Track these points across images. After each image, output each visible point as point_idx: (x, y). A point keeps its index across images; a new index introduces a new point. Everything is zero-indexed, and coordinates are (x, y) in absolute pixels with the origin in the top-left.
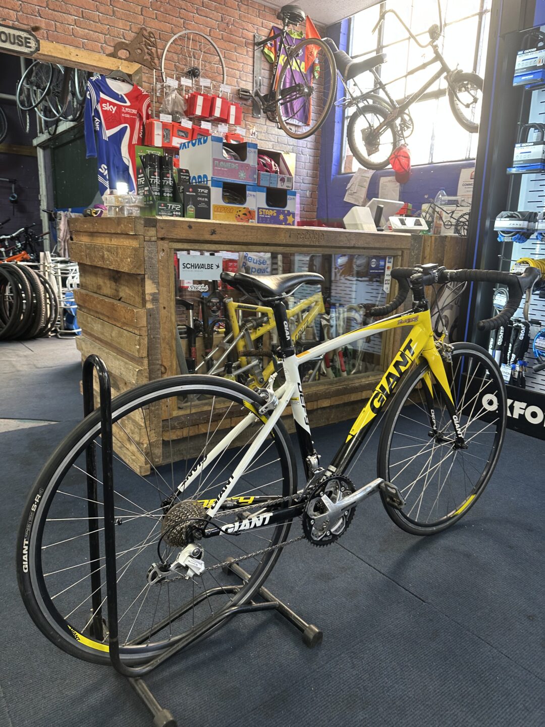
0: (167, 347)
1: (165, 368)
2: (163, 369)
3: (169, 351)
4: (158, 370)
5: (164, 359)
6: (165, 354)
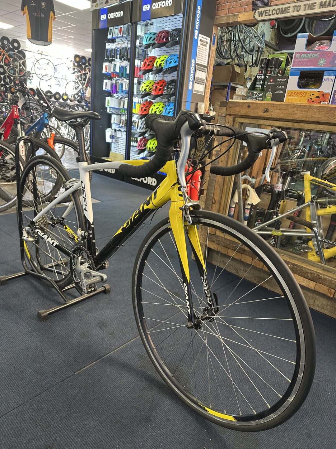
0: (219, 187)
1: (215, 201)
3: (219, 191)
4: (211, 200)
5: (215, 195)
6: (216, 191)
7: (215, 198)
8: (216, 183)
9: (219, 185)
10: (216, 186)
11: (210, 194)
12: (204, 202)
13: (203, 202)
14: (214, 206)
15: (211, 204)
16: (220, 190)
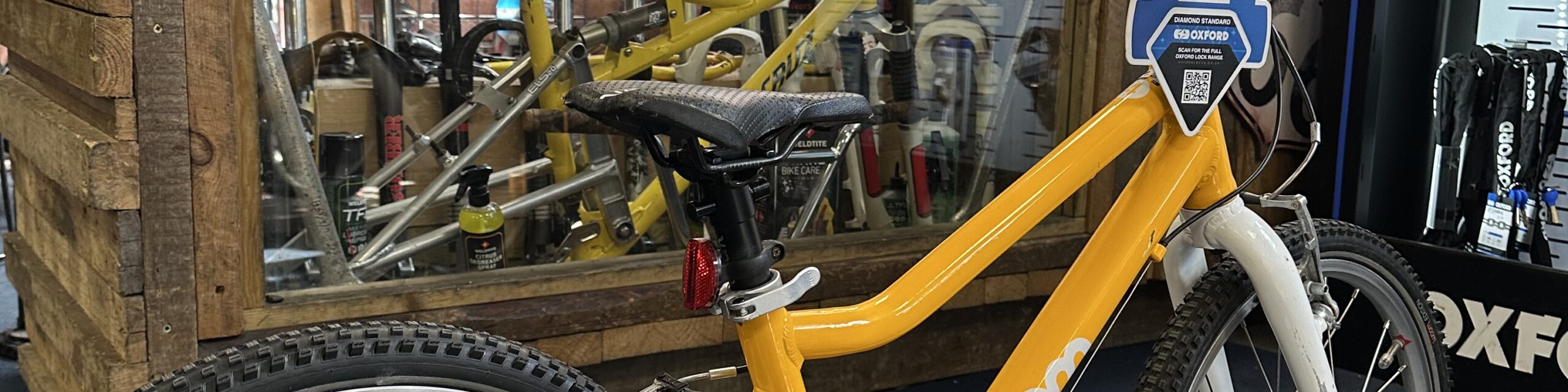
0: (214, 64)
1: (209, 147)
2: (198, 150)
3: (216, 80)
4: (179, 148)
5: (200, 111)
6: (204, 93)
7: (205, 129)
8: (191, 43)
9: (218, 53)
10: (197, 57)
11: (162, 117)
12: (129, 174)
13: (121, 180)
14: (208, 174)
15: (187, 169)
16: (230, 79)
